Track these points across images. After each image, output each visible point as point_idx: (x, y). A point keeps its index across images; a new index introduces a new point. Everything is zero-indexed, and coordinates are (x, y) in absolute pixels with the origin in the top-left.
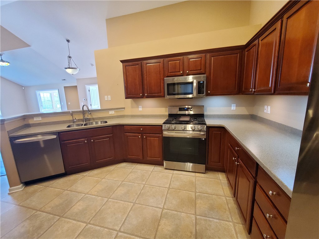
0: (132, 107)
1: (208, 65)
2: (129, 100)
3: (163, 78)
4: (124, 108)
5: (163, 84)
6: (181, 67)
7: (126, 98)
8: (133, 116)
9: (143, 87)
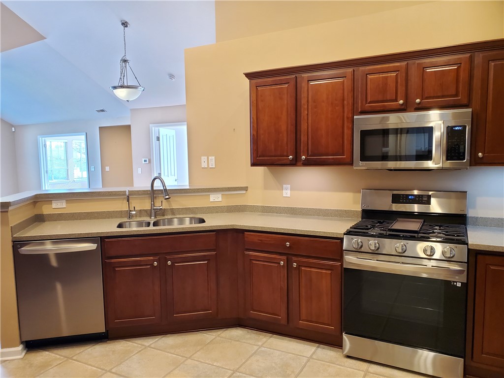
0: (266, 187)
1: (477, 83)
2: (260, 170)
3: (350, 116)
4: (246, 189)
5: (350, 132)
6: (401, 90)
7: (253, 165)
8: (267, 210)
9: (298, 137)
